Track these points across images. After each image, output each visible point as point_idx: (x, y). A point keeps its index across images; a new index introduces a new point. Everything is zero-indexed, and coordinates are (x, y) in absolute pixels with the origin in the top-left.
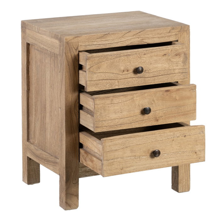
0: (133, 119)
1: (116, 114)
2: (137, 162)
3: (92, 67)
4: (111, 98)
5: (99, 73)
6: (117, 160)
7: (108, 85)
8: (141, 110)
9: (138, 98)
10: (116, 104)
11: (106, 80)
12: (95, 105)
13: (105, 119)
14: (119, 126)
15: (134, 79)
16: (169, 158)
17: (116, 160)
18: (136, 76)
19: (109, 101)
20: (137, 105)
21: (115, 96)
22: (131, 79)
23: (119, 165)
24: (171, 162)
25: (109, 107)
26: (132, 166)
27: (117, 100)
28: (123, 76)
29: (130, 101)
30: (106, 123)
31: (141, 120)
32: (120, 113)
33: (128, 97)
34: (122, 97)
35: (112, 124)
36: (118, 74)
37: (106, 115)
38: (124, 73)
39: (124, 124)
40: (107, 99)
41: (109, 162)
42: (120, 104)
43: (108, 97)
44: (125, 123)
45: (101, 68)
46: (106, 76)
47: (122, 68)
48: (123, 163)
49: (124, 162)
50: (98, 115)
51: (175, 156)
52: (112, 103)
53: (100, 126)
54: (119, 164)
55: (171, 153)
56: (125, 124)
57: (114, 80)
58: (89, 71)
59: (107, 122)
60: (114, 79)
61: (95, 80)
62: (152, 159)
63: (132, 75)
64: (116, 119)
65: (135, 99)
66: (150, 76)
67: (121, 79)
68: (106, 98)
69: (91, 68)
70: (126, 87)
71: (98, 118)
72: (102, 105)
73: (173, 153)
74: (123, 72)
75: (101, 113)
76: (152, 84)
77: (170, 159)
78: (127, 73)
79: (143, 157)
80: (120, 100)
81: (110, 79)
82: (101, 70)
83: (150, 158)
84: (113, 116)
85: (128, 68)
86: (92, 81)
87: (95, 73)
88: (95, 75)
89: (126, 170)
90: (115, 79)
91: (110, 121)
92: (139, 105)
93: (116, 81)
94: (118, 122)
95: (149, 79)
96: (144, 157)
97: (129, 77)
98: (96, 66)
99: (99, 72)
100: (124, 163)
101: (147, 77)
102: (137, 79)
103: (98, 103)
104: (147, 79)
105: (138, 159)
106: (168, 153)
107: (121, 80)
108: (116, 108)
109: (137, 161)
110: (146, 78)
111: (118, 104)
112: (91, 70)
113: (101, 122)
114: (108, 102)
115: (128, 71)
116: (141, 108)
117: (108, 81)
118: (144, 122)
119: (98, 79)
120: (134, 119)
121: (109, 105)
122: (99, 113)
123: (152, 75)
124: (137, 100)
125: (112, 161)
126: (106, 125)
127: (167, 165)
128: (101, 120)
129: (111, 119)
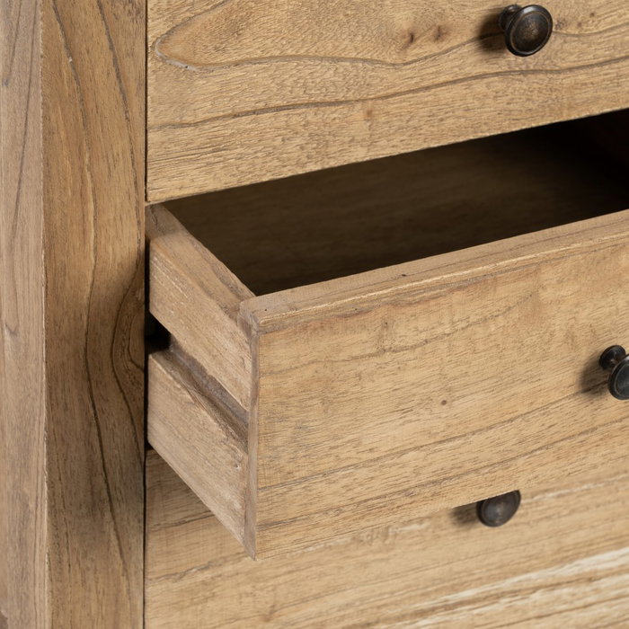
0: (525, 433)
1: (410, 416)
2: (365, 565)
3: (186, 23)
4: (382, 312)
5: (237, 64)
6: (239, 566)
7: (299, 141)
8: (580, 368)
9: (568, 290)
10: (413, 348)
11: (279, 109)
12: (263, 381)
13: (328, 464)
14: (427, 492)
15: (480, 87)
16: (572, 512)
17: (228, 568)
18: (495, 69)
19: (364, 336)
20: (559, 335)
21: (410, 292)
22: (459, 89)
23: (253, 595)
24: (582, 533)
25: (359, 376)
26: (336, 590)
27: (422, 324)
28: (407, 71)
29: (515, 315)
30: (335, 487)
31: (576, 428)
32: (437, 409)
33: (502, 291)
34: (458, 296)
35: (378, 488)
36: (372, 61)
37: (336, 438)
38: (413, 52)
39: (459, 476)
40: (350, 321)
41: (186, 582)
42: (443, 346)
43: (360, 313)
44: (468, 466)
45: (247, 33)
46: (282, 85)
47: (402, 20)
48: (281, 579)
49: (284, 569)
50: (279, 441)
51: (609, 498)
52: (387, 344)
53: (293, 511)
54: (248, 588)
55: (583, 483)
56: (467, 473)
57: (343, 109)
58: (163, 60)
59: (345, 481)
60: (340, 97)
61: (201, 117)
62: (464, 534)
63: (470, 60)
64: (403, 453)
65: (546, 295)
66: (589, 59)
67: (387, 97)
68: (346, 316)
69: (175, 37)
70: (425, 146)
71: (282, 462)
72: (308, 373)
73: (597, 480)
74: (405, 47)
75: (300, 427)
76: (596, 111)
77: (577, 517)
78: (433, 48)
79: (408, 528)
80: (446, 320)
81: (316, 104)
82: (251, 46)
83: (453, 529)
84: (386, 433)
85: (441, 15)
86: (182, 125)
87: (206, 68)
88: (206, 86)
89: (294, 616)
90: (350, 96)
91: (362, 473)
92: (570, 337)
93: (358, 113)
94: (417, 472)
95: (581, 76)
96: (415, 527)
97: (449, 78)
98: (210, 16)
99: (235, 58)
100: (288, 577)
101: (570, 69)
102: (498, 84)
103: (286, 364)
104: (567, 80)
105: (377, 544)
106: (566, 487)
107: (393, 106)
108: (411, 376)
109: (370, 557)
110: (559, 72)
111: (429, 347)
112: (178, 50)
113: (298, 489)
114: (357, 341)
115: (440, 34)
116: (586, 352)
117: (295, 118)
118: (595, 437)
119: (225, 107)
120: (533, 429)
121: (362, 367)
122: (289, 432)
123: (603, 54)
124: (559, 301)
125: (207, 575)
126: (336, 501)
127: (559, 551)
128: (303, 473)
129: (375, 455)
